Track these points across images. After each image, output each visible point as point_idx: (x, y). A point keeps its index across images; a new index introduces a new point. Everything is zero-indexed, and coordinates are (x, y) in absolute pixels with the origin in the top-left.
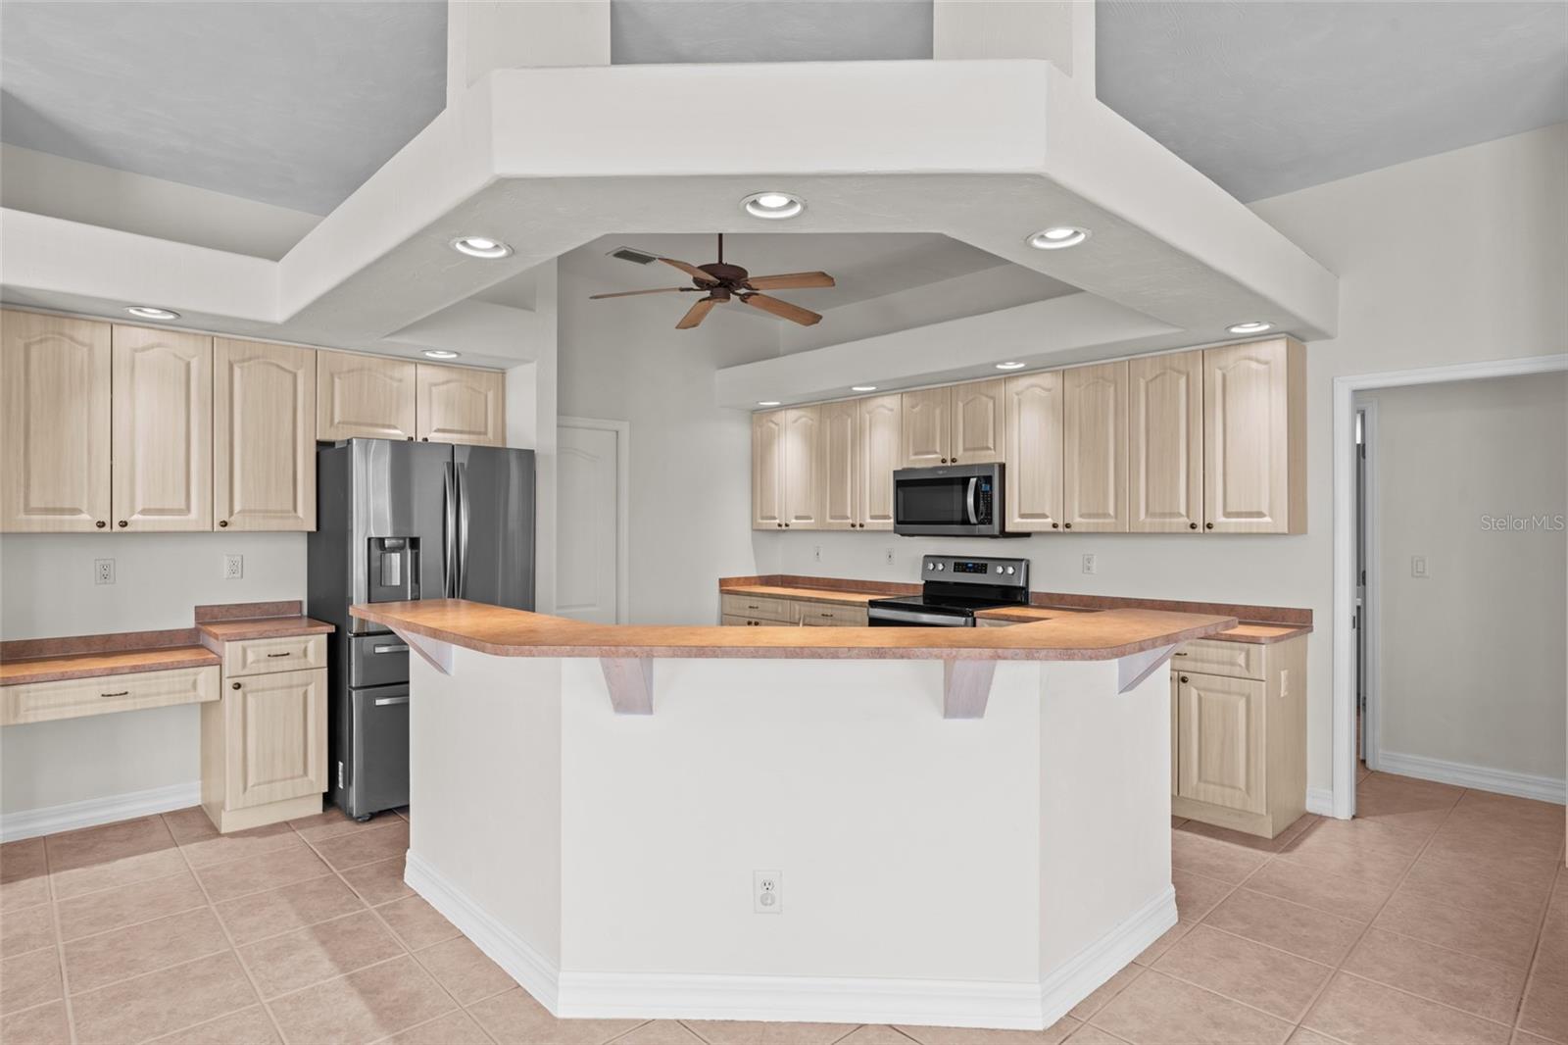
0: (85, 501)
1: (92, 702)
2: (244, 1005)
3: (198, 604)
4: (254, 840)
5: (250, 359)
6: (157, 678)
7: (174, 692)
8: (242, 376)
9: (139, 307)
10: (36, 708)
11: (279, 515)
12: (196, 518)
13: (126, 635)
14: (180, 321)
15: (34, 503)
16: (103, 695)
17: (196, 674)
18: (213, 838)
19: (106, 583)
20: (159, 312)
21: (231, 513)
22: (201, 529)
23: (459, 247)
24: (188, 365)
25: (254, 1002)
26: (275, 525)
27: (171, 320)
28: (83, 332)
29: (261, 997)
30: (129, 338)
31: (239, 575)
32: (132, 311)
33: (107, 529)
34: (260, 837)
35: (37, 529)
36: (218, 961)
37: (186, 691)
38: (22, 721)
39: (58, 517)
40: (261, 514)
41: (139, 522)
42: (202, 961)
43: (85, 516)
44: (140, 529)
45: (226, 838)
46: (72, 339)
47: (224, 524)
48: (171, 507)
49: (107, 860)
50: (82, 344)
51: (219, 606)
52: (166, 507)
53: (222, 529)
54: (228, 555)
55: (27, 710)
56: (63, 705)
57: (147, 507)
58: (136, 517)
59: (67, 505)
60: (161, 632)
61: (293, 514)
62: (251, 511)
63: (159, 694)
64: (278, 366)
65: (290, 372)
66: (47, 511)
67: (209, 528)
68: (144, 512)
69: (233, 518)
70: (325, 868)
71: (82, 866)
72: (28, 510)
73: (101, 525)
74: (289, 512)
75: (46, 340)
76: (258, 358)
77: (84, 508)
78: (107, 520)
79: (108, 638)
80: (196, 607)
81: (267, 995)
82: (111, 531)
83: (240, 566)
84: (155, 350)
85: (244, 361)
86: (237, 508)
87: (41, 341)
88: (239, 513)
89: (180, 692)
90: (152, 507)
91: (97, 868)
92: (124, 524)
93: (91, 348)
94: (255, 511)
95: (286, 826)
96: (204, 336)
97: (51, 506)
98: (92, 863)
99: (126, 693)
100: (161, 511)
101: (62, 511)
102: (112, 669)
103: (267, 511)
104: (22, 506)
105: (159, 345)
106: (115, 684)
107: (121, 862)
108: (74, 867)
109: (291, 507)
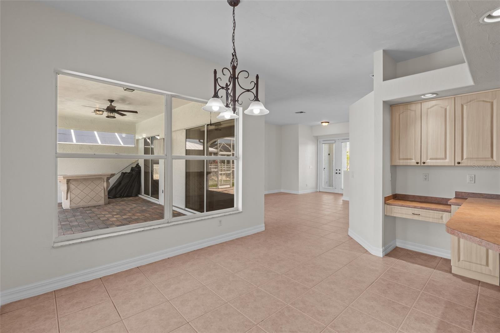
0: (414, 156)
1: (410, 215)
2: (393, 325)
3: (456, 191)
4: (460, 280)
5: (470, 101)
6: (429, 212)
7: (435, 218)
8: (467, 108)
9: (424, 95)
10: (396, 213)
11: (484, 159)
12: (448, 161)
13: (432, 197)
14: (438, 96)
15: (401, 157)
16: (413, 214)
17: (443, 214)
18: (448, 273)
19: (426, 181)
20: (431, 95)
21: (462, 159)
22: (450, 164)
23: (487, 20)
24: (446, 109)
25: (397, 327)
26: (482, 163)
27: (435, 97)
28: (413, 107)
29: (400, 328)
30: (426, 105)
31: (474, 182)
32: (422, 97)
33: (419, 164)
34: (463, 281)
35: (401, 164)
36: (403, 308)
37: (439, 219)
38: (392, 215)
39: (407, 161)
40: (475, 159)
41: (429, 162)
42: (400, 304)
43: (413, 161)
44: (429, 164)
45: (451, 275)
46: (410, 110)
47: (459, 163)
48: (439, 157)
49: (413, 263)
50: (413, 111)
51: (465, 192)
52: (438, 157)
53: (458, 165)
54: (468, 174)
55: (394, 213)
56: (403, 214)
57: (431, 157)
58: (428, 161)
59: (409, 158)
60: (443, 198)
61: (491, 159)
62: (470, 158)
63: (429, 217)
64: (483, 101)
65: (489, 102)
66: (404, 159)
67: (453, 164)
68: (431, 159)
69: (463, 161)
70: (473, 306)
71: (406, 261)
72: (400, 159)
73: (418, 163)
74: (488, 158)
75: (404, 112)
76: (474, 100)
77: (414, 158)
78: (419, 161)
79: (426, 197)
80: (456, 192)
81: (402, 328)
82: (420, 165)
83: (474, 179)
84: (435, 107)
85: (468, 103)
86: (465, 157)
87: (403, 112)
88: (465, 159)
89: (437, 218)
90: (433, 157)
91: (409, 264)
92: (424, 163)
93: (415, 111)
94: (473, 158)
95: (479, 283)
96: (452, 98)
97: (405, 158)
98: (409, 262)
99: (419, 215)
100: (436, 159)
101: (407, 159)
102: (415, 206)
103: (478, 158)
104: (398, 158)
105: (436, 105)
106: (416, 211)
107: (416, 265)
108: (404, 260)
109: (490, 156)
